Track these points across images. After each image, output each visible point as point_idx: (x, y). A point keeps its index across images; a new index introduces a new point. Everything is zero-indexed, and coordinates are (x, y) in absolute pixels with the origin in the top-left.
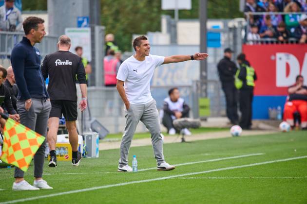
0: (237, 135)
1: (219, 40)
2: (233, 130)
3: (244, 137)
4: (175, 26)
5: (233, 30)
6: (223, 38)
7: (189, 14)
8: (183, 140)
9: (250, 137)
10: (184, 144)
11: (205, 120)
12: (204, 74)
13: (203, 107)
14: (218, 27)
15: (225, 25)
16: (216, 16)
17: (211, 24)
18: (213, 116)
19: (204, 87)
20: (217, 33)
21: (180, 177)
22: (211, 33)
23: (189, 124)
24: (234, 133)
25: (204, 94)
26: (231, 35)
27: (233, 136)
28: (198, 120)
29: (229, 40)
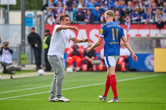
0: (41, 75)
1: (32, 22)
2: (40, 72)
3: (45, 76)
4: (7, 14)
5: (40, 16)
6: (34, 21)
7: (15, 7)
8: (11, 78)
9: (48, 76)
10: (12, 80)
11: (24, 66)
12: (23, 41)
13: (23, 59)
14: (31, 15)
15: (35, 14)
16: (31, 9)
17: (27, 13)
18: (28, 64)
19: (23, 48)
20: (31, 18)
21: (9, 99)
22: (28, 18)
23: (15, 69)
24: (40, 73)
25: (23, 52)
26: (39, 19)
27: (39, 75)
28: (20, 66)
29: (37, 22)
